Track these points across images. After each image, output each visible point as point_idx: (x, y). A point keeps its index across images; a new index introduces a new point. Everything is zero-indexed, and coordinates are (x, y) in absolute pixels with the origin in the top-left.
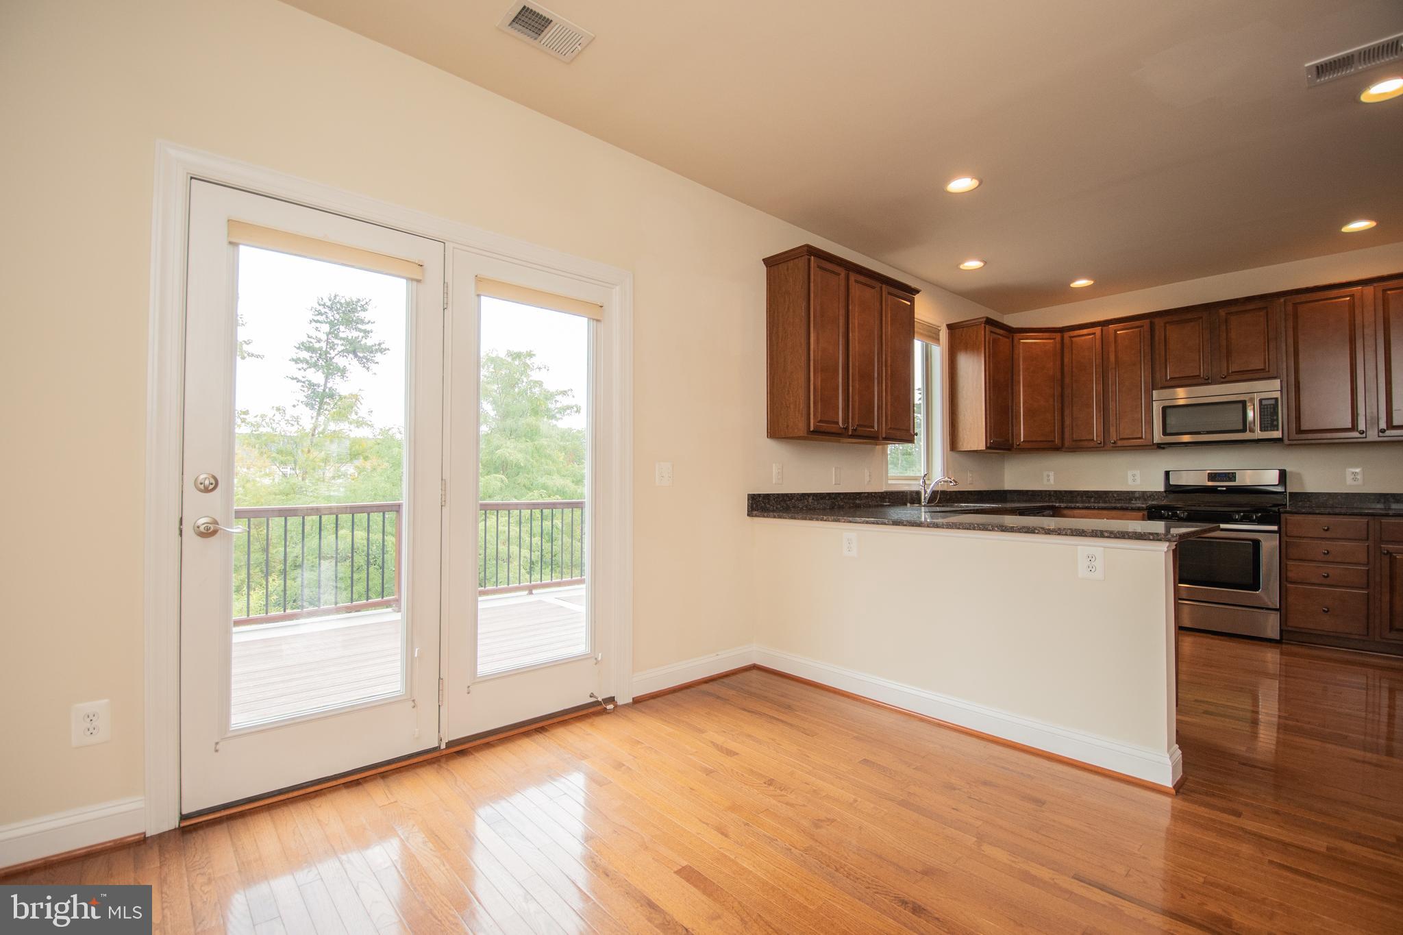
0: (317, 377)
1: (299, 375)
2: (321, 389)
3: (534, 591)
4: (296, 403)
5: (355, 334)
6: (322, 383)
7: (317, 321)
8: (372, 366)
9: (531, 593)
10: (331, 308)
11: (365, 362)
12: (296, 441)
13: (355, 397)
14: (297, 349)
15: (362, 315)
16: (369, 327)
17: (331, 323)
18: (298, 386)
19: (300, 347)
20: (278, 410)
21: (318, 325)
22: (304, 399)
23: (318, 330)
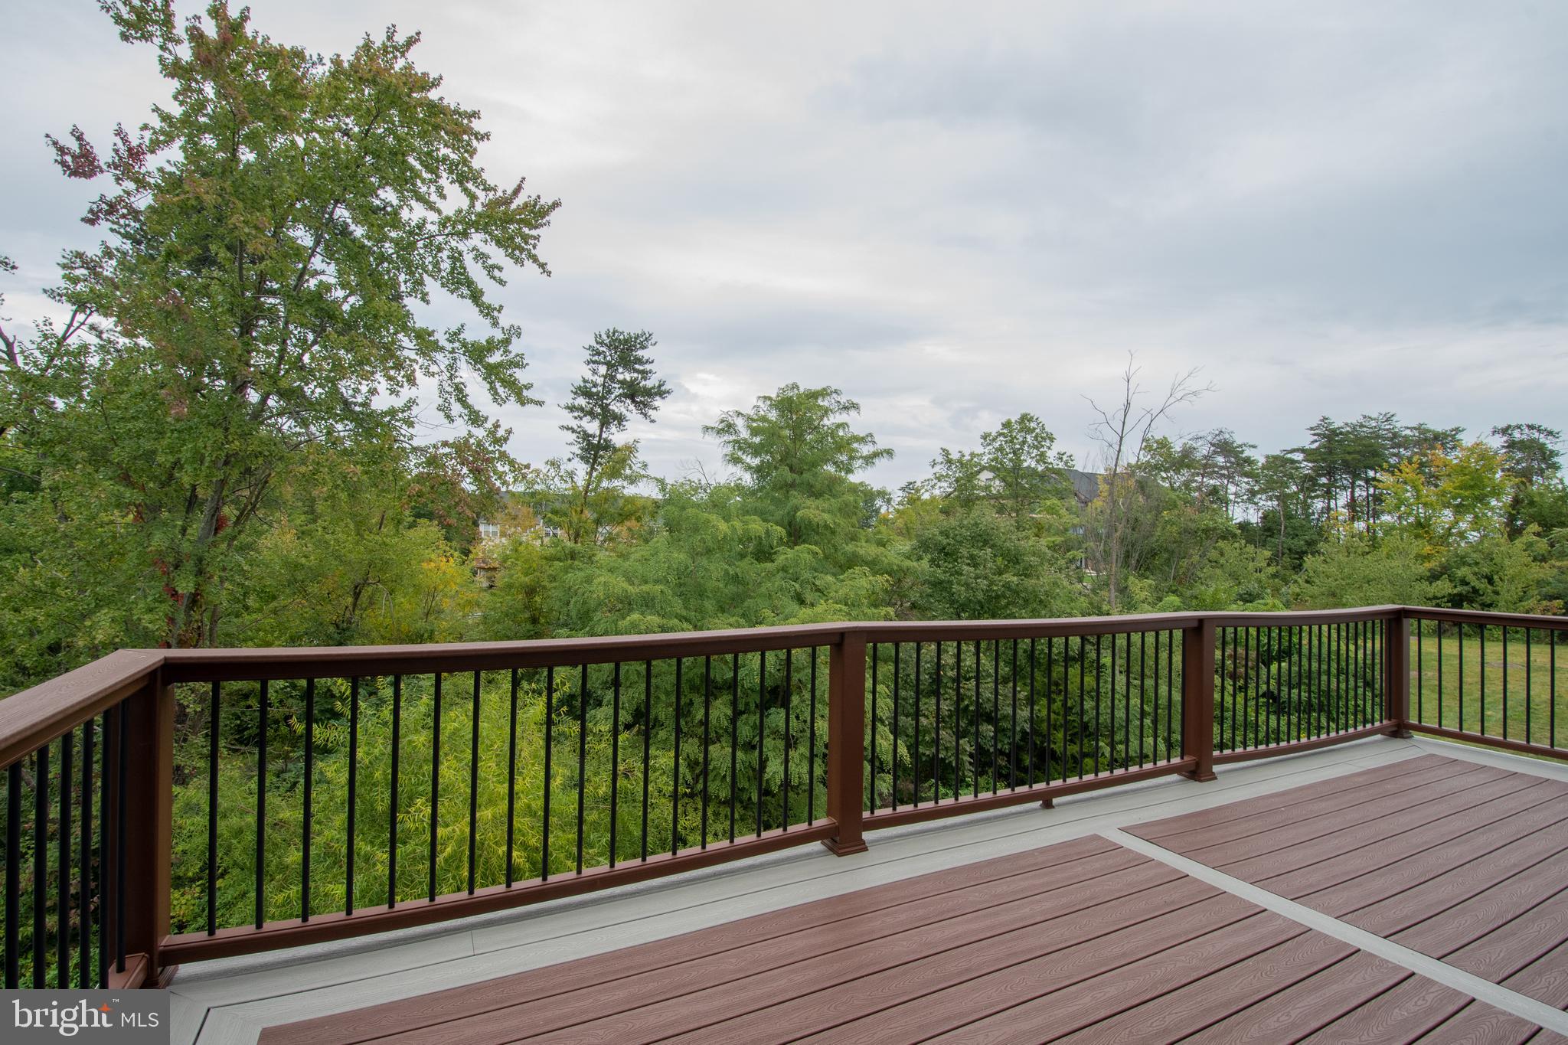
0: (592, 427)
1: (574, 424)
2: (595, 441)
3: (1055, 801)
4: (571, 456)
5: (634, 375)
6: (597, 433)
7: (594, 362)
8: (650, 412)
9: (1048, 805)
10: (609, 347)
11: (643, 408)
12: (570, 500)
13: (630, 449)
14: (573, 396)
15: (640, 353)
16: (648, 367)
17: (608, 364)
18: (573, 437)
19: (575, 393)
20: (553, 464)
21: (595, 366)
22: (579, 452)
23: (594, 372)
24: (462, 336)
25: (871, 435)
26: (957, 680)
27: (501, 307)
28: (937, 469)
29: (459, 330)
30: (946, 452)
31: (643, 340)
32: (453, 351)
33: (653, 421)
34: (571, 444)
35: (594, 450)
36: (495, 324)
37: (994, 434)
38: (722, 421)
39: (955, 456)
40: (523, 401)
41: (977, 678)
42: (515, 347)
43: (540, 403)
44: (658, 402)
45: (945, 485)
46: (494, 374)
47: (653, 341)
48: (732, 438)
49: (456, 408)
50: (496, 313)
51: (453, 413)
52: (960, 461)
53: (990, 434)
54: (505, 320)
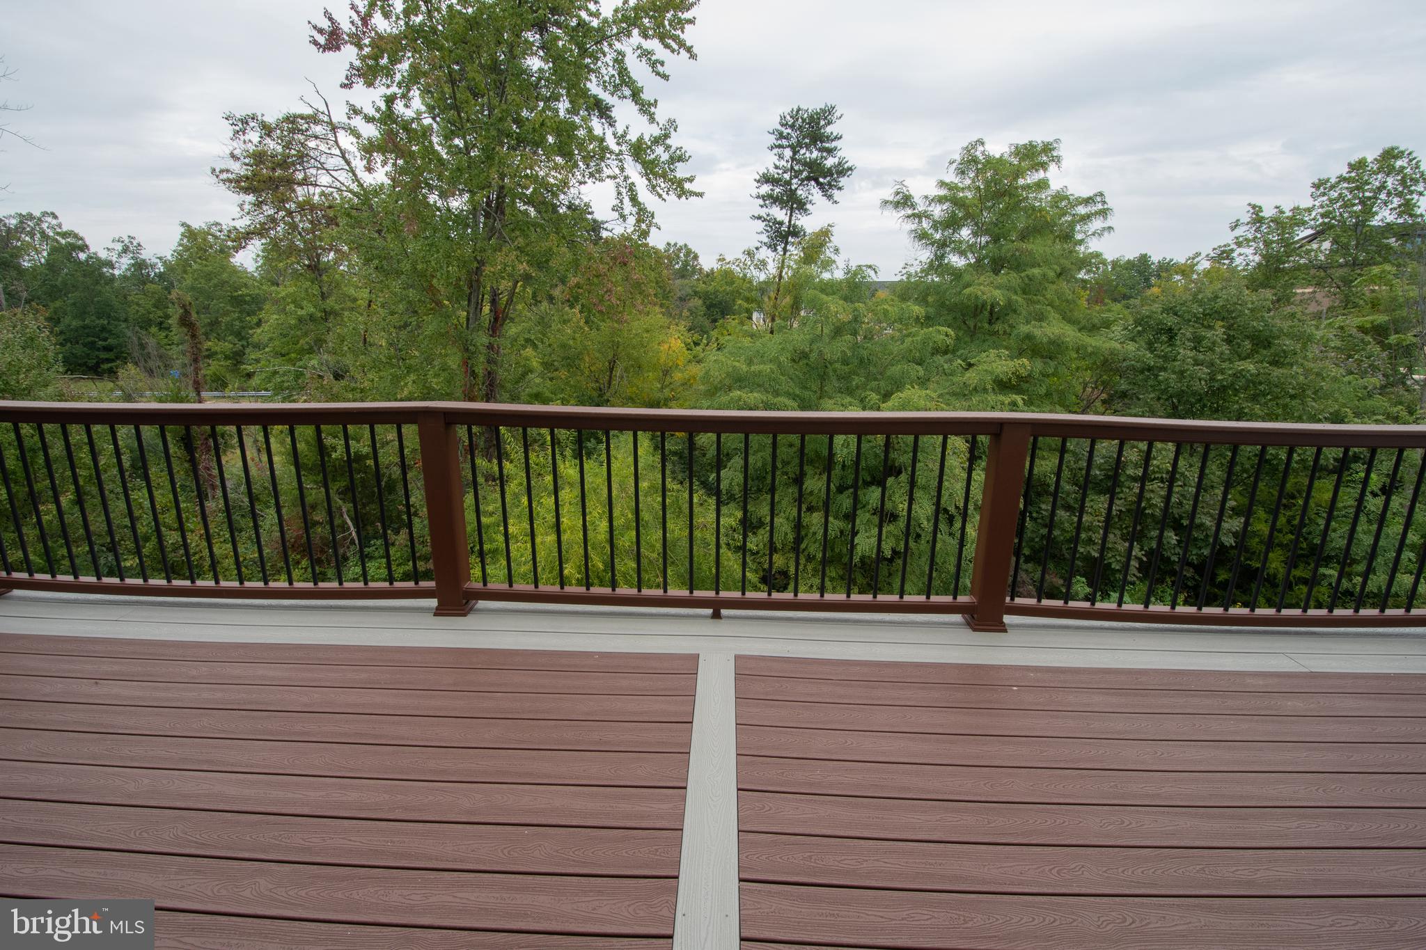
0: (780, 214)
1: (763, 212)
2: (784, 228)
4: (759, 245)
5: (815, 154)
6: (786, 220)
7: (780, 146)
8: (836, 192)
10: (792, 126)
11: (826, 189)
12: (763, 288)
13: (825, 234)
14: (756, 185)
15: (829, 129)
16: (834, 144)
17: (792, 147)
18: (760, 225)
19: (758, 181)
20: (749, 254)
21: (780, 150)
22: (766, 240)
23: (781, 157)
24: (628, 137)
25: (1101, 194)
26: (1144, 479)
27: (656, 101)
28: (1240, 231)
29: (625, 132)
30: (1256, 209)
31: (826, 114)
32: (621, 153)
33: (836, 202)
34: (762, 233)
35: (782, 235)
36: (652, 119)
37: (1333, 180)
38: (897, 193)
39: (1268, 213)
40: (683, 193)
41: (1172, 480)
42: (673, 141)
43: (700, 195)
44: (843, 181)
45: (1249, 251)
46: (650, 168)
47: (838, 114)
48: (910, 212)
49: (628, 207)
50: (653, 109)
51: (626, 212)
52: (1274, 220)
53: (1328, 180)
54: (661, 113)
